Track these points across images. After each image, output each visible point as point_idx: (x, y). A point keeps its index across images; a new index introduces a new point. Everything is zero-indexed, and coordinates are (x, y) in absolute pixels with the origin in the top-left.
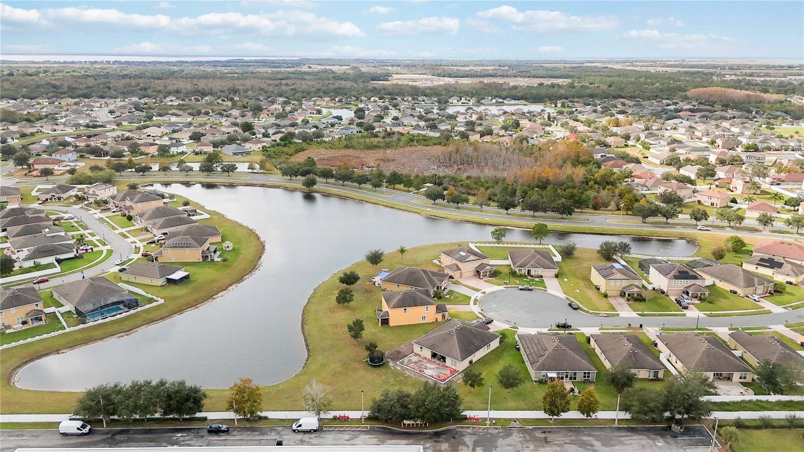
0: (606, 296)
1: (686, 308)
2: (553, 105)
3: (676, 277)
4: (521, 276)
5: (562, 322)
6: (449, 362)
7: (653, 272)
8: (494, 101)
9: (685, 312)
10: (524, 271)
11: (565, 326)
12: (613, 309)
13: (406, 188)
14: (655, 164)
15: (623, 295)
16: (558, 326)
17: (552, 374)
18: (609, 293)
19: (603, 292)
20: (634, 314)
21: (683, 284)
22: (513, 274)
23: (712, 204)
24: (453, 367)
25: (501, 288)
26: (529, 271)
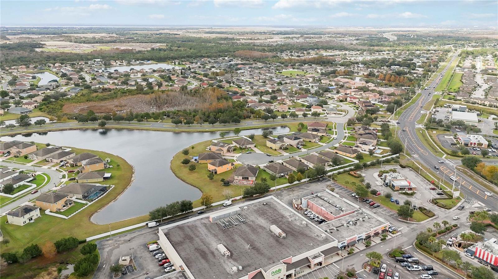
0: (276, 150)
1: (301, 149)
2: (173, 64)
3: (295, 140)
4: (243, 149)
5: (271, 160)
6: (250, 179)
7: (285, 139)
8: (138, 62)
9: (301, 150)
10: (244, 147)
11: (272, 162)
12: (281, 154)
13: (155, 120)
14: (250, 95)
15: (281, 148)
16: (270, 162)
17: (282, 174)
18: (277, 149)
19: (274, 149)
20: (288, 154)
21: (297, 141)
22: (241, 148)
23: (283, 111)
24: (252, 180)
25: (240, 154)
26: (246, 146)
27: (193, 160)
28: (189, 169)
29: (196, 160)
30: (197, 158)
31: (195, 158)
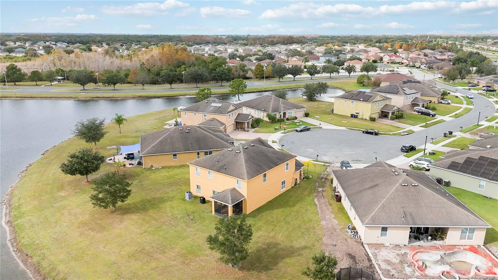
0: (373, 120)
3: (406, 94)
4: (278, 121)
10: (278, 115)
12: (399, 127)
18: (374, 117)
20: (419, 128)
21: (411, 98)
26: (285, 114)
27: (120, 159)
28: (95, 198)
29: (130, 157)
30: (135, 149)
31: (126, 150)
